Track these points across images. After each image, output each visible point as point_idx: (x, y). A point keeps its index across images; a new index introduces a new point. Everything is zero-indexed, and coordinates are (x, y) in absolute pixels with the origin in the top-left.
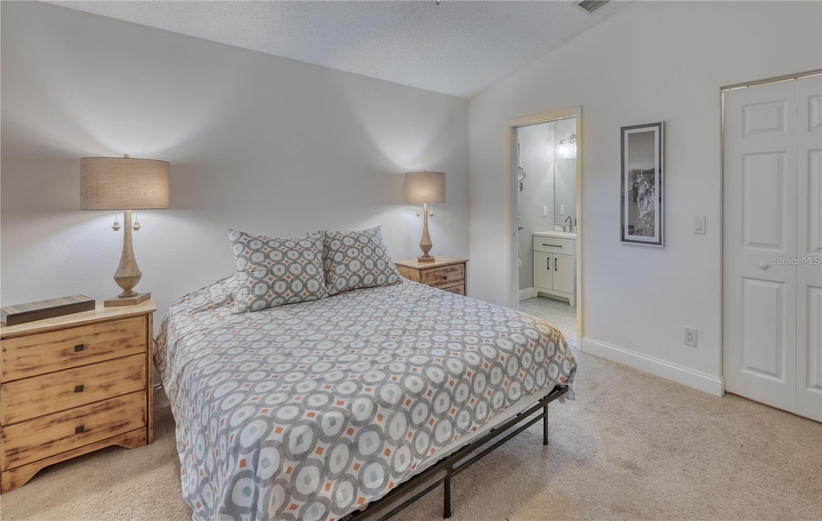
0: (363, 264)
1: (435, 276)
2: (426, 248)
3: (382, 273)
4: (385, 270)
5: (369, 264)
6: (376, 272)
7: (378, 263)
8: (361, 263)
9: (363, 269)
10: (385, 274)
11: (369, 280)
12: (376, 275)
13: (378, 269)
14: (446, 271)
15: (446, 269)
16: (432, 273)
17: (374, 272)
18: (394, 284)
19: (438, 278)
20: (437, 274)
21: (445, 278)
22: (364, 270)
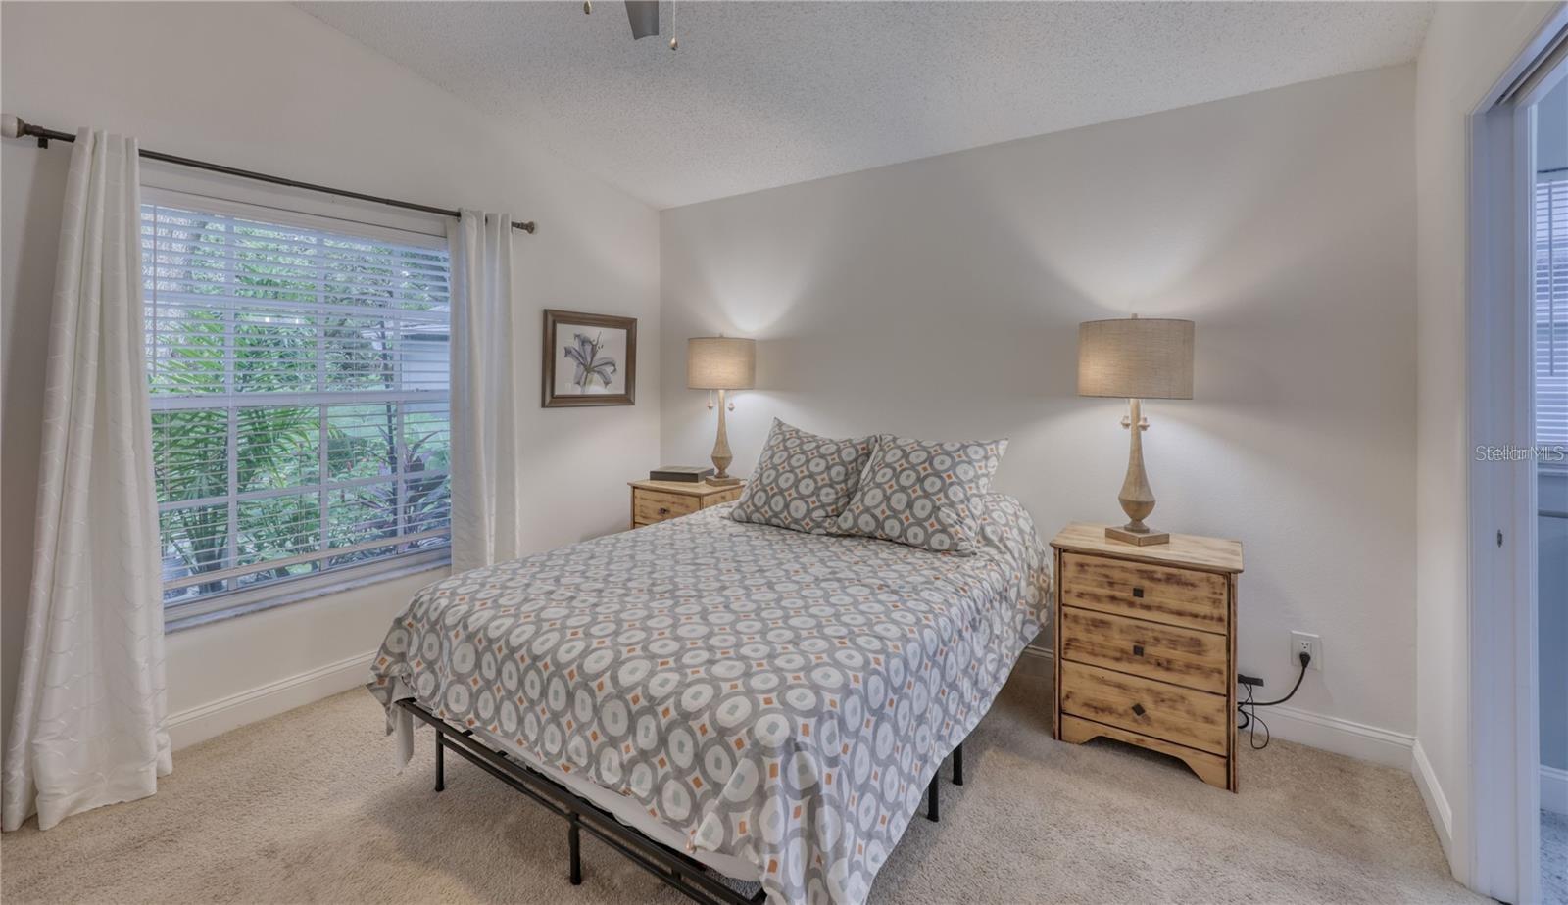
0: (887, 498)
1: (1107, 576)
2: (1138, 509)
3: (920, 523)
4: (925, 520)
5: (899, 501)
6: (907, 519)
7: (918, 504)
8: (884, 495)
9: (884, 506)
10: (925, 529)
11: (892, 528)
12: (906, 524)
13: (913, 515)
14: (1150, 577)
15: (1152, 572)
16: (1095, 566)
17: (902, 517)
18: (946, 552)
19: (1116, 586)
20: (1117, 575)
21: (1138, 592)
22: (885, 509)
